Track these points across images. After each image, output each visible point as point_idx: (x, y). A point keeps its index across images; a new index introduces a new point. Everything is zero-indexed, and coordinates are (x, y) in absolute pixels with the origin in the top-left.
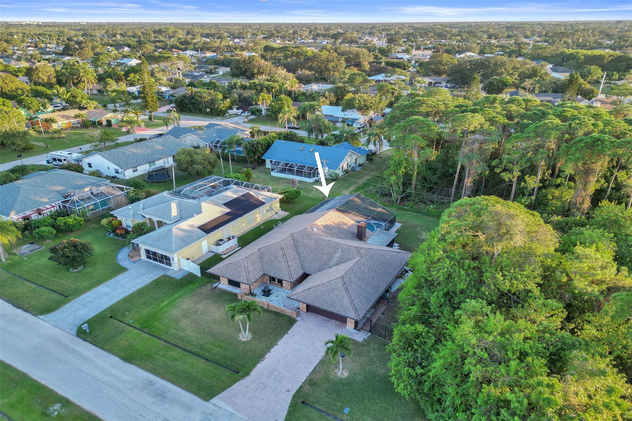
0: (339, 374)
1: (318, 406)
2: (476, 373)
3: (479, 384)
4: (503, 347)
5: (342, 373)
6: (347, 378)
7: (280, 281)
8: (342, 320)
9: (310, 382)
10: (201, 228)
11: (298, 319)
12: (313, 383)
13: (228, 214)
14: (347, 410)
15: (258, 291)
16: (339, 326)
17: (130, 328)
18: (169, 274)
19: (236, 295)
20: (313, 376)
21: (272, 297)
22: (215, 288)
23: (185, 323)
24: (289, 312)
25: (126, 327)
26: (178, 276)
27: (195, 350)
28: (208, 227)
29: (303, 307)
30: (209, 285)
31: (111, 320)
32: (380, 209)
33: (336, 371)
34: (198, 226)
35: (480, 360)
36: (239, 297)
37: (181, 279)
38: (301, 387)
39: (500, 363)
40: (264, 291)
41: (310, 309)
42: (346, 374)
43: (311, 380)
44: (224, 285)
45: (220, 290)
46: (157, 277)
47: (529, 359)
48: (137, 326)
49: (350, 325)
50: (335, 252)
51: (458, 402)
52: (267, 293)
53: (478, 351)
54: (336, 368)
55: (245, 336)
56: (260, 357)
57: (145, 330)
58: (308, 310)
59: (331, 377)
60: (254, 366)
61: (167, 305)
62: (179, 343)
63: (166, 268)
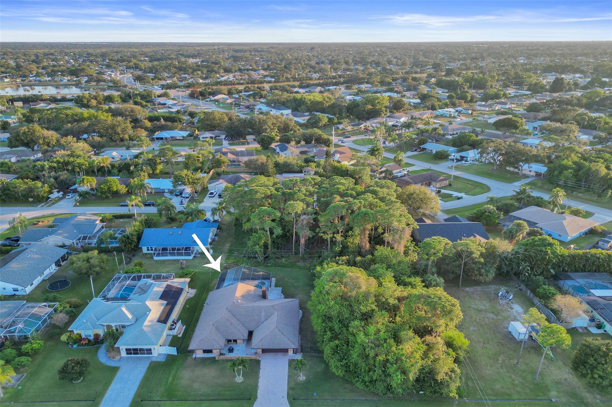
0: (301, 379)
1: (301, 398)
2: (372, 354)
3: (374, 358)
4: (378, 339)
6: (306, 379)
7: (235, 341)
8: (285, 351)
9: (290, 388)
10: (159, 321)
11: (260, 359)
12: (292, 388)
13: (167, 305)
14: (315, 394)
15: (225, 351)
16: (284, 355)
17: (163, 402)
18: (154, 359)
19: (214, 358)
21: (235, 352)
22: (195, 358)
23: (196, 386)
24: (254, 357)
25: (159, 402)
26: (162, 359)
27: (216, 398)
28: (163, 319)
29: (260, 351)
30: (189, 358)
31: (143, 402)
32: (261, 273)
33: (299, 378)
34: (156, 320)
35: (372, 348)
36: (217, 359)
37: (166, 361)
38: (288, 393)
39: (379, 346)
40: (229, 349)
41: (264, 351)
42: (305, 378)
43: (290, 387)
44: (199, 354)
45: (199, 358)
46: (148, 365)
47: (388, 341)
48: (165, 399)
49: (291, 352)
50: (261, 313)
51: (367, 369)
52: (231, 350)
53: (369, 344)
55: (239, 379)
56: (256, 387)
57: (173, 399)
58: (263, 352)
59: (299, 382)
60: (257, 392)
61: (173, 380)
62: (203, 398)
63: (148, 357)
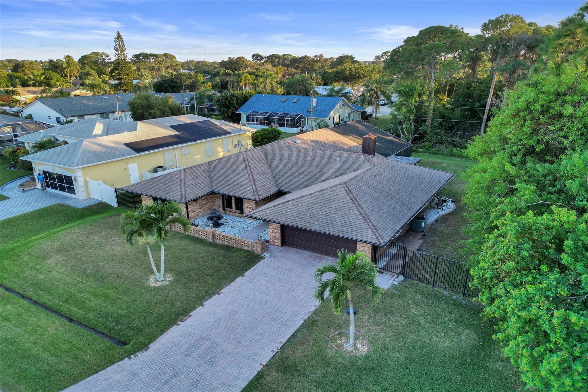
0: (348, 347)
5: (355, 346)
6: (368, 357)
7: (239, 202)
9: (282, 363)
10: (130, 145)
11: (265, 254)
12: (289, 367)
13: (174, 136)
15: (202, 221)
18: (69, 202)
20: (288, 352)
21: (224, 228)
23: (56, 260)
24: (251, 246)
26: (81, 206)
28: (141, 146)
29: (275, 233)
32: (390, 138)
34: (126, 143)
37: (84, 209)
40: (210, 218)
42: (363, 349)
43: (284, 360)
50: (331, 163)
52: (215, 221)
54: (341, 335)
55: (160, 278)
56: (180, 314)
58: (284, 242)
59: (330, 353)
61: (40, 239)
